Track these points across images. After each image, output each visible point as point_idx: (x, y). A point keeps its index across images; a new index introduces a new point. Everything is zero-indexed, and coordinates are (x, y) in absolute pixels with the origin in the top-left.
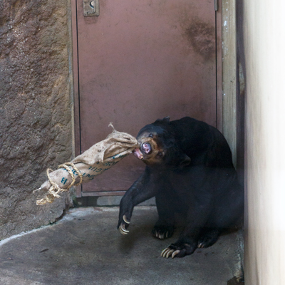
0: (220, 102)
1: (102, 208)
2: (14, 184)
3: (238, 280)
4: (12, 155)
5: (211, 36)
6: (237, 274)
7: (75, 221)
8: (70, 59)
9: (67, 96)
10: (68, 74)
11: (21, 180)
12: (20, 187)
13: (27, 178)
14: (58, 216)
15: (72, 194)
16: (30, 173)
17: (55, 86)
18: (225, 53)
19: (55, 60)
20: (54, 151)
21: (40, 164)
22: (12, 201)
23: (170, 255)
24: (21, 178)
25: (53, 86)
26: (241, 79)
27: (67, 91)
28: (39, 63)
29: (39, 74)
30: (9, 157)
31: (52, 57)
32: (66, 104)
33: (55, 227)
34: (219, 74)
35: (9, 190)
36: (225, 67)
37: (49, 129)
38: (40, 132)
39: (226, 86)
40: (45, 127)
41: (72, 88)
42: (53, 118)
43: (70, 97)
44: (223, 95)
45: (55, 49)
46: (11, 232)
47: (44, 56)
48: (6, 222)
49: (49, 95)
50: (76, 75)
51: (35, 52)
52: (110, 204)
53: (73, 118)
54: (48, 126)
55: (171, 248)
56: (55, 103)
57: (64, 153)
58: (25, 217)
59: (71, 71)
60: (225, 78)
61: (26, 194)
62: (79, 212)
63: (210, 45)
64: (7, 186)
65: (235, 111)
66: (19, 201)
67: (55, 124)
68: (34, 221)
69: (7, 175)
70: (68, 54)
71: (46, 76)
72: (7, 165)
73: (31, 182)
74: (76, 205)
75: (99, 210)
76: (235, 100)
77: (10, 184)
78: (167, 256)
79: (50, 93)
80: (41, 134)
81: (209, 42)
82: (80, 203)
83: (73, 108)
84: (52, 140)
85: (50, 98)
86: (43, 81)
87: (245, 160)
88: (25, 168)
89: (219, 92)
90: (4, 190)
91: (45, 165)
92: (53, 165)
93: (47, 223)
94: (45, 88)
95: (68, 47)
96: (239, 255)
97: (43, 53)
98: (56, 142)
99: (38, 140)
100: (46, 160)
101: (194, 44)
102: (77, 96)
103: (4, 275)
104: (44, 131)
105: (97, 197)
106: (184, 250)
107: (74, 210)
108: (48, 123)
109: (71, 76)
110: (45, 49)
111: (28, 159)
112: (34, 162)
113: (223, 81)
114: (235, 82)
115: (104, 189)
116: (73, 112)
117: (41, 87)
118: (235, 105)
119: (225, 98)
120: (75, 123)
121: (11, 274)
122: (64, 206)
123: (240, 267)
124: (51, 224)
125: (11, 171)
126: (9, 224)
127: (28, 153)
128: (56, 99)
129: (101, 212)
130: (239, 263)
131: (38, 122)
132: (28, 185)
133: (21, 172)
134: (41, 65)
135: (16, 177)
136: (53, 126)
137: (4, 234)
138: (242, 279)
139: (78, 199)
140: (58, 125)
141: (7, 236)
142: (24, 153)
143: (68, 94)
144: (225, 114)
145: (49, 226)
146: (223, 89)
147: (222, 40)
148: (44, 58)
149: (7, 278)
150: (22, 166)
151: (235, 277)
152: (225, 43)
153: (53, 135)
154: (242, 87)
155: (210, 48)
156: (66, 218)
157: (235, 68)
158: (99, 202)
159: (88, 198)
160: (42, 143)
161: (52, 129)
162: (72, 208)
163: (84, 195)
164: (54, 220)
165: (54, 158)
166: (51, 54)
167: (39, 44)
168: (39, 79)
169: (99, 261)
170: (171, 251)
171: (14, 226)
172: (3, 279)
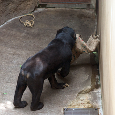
1: (48, 8)
7: (38, 13)
14: (33, 10)
15: (38, 3)
22: (16, 5)
46: (16, 16)
48: (14, 12)
52: (51, 7)
58: (21, 10)
61: (21, 2)
62: (40, 10)
66: (19, 5)
68: (24, 12)
74: (39, 7)
75: (47, 9)
82: (40, 6)
93: (29, 13)
96: (95, 27)
103: (13, 31)
105: (47, 4)
107: (38, 9)
115: (49, 1)
121: (15, 30)
122: (35, 7)
123: (95, 31)
126: (15, 13)
130: (95, 29)
137: (13, 16)
139: (40, 5)
149: (13, 32)
156: (35, 11)
158: (47, 6)
162: (38, 8)
163: (42, 3)
164: (31, 12)
169: (46, 27)
171: (17, 13)
172: (12, 32)
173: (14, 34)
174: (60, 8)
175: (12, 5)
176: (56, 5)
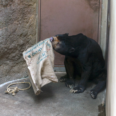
0: (100, 30)
2: (11, 60)
3: (103, 106)
4: (10, 47)
5: (97, 2)
6: (103, 103)
8: (37, 8)
9: (35, 24)
10: (36, 15)
11: (14, 58)
12: (13, 61)
13: (16, 58)
16: (18, 55)
17: (30, 19)
18: (103, 9)
19: (31, 8)
22: (9, 67)
23: (73, 92)
24: (14, 57)
25: (29, 19)
26: (109, 20)
27: (35, 22)
28: (24, 9)
29: (24, 14)
30: (9, 48)
31: (30, 7)
32: (35, 27)
33: (27, 79)
34: (100, 18)
35: (8, 62)
36: (103, 15)
37: (27, 37)
38: (23, 38)
39: (103, 23)
41: (37, 20)
42: (29, 32)
43: (36, 24)
44: (101, 27)
45: (31, 4)
46: (9, 80)
47: (26, 6)
48: (6, 75)
49: (27, 23)
50: (39, 15)
51: (23, 4)
53: (37, 33)
54: (26, 36)
56: (30, 26)
58: (15, 74)
59: (37, 13)
60: (102, 20)
61: (16, 64)
63: (97, 5)
64: (7, 60)
65: (106, 34)
66: (12, 67)
67: (29, 35)
68: (19, 76)
69: (8, 55)
70: (36, 6)
71: (27, 15)
72: (8, 51)
73: (18, 59)
76: (106, 29)
77: (9, 59)
78: (72, 92)
79: (28, 22)
80: (23, 39)
81: (96, 4)
83: (37, 29)
84: (28, 42)
85: (28, 24)
86: (25, 17)
88: (16, 53)
89: (100, 25)
90: (6, 62)
94: (26, 20)
95: (37, 3)
96: (104, 95)
97: (26, 5)
98: (30, 43)
99: (22, 41)
100: (25, 50)
101: (90, 5)
102: (39, 24)
103: (4, 98)
104: (25, 38)
106: (80, 90)
109: (37, 15)
110: (27, 3)
111: (17, 49)
112: (20, 51)
113: (101, 21)
114: (106, 21)
116: (37, 30)
117: (25, 19)
118: (106, 31)
119: (102, 28)
120: (38, 35)
121: (7, 98)
123: (104, 100)
124: (25, 77)
125: (10, 54)
126: (7, 76)
127: (17, 47)
128: (31, 24)
130: (104, 98)
131: (22, 34)
132: (16, 60)
133: (14, 55)
134: (24, 10)
135: (12, 57)
136: (29, 36)
137: (5, 80)
138: (105, 105)
140: (31, 36)
141: (6, 81)
142: (15, 47)
144: (102, 35)
145: (25, 78)
146: (101, 24)
147: (102, 4)
148: (26, 7)
149: (5, 99)
150: (14, 52)
151: (102, 104)
152: (103, 4)
153: (28, 40)
154: (109, 24)
155: (97, 7)
157: (107, 15)
160: (23, 43)
161: (28, 37)
166: (29, 6)
167: (24, 1)
168: (23, 16)
171: (10, 77)
172: (3, 100)
173: (5, 102)
174: (61, 71)
175: (4, 68)
176: (57, 68)
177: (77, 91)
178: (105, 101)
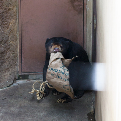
0: (85, 33)
1: (31, 80)
3: (92, 114)
5: (81, 3)
6: (92, 110)
8: (17, 12)
9: (16, 29)
10: (16, 19)
14: (11, 83)
15: (17, 73)
17: (10, 24)
18: (88, 10)
19: (10, 13)
20: (9, 54)
21: (3, 60)
23: (61, 102)
25: (9, 24)
26: (95, 22)
27: (16, 27)
28: (3, 14)
29: (3, 19)
31: (9, 11)
32: (15, 33)
33: (9, 88)
34: (85, 20)
36: (88, 17)
37: (7, 44)
38: (3, 45)
39: (88, 25)
40: (5, 43)
41: (18, 25)
42: (9, 39)
43: (17, 30)
44: (86, 29)
45: (11, 7)
47: (6, 11)
49: (7, 28)
50: (20, 20)
51: (2, 9)
52: (34, 78)
53: (18, 39)
54: (7, 43)
55: (62, 98)
56: (10, 32)
57: (14, 55)
59: (17, 18)
62: (20, 82)
63: (81, 7)
65: (92, 37)
67: (10, 41)
70: (16, 10)
71: (6, 20)
74: (19, 79)
75: (29, 81)
76: (92, 32)
78: (60, 102)
79: (8, 27)
80: (4, 46)
81: (80, 5)
82: (21, 78)
83: (18, 34)
84: (9, 49)
85: (8, 30)
86: (5, 22)
87: (96, 59)
89: (85, 28)
91: (5, 60)
92: (9, 60)
94: (5, 25)
95: (17, 7)
96: (93, 102)
97: (5, 9)
98: (11, 50)
99: (2, 49)
100: (6, 58)
101: (74, 6)
102: (20, 29)
104: (5, 45)
105: (29, 75)
106: (68, 100)
107: (18, 81)
108: (7, 41)
109: (18, 20)
110: (6, 8)
113: (86, 23)
114: (92, 24)
115: (32, 71)
116: (18, 36)
117: (4, 25)
118: (92, 34)
119: (87, 31)
120: (19, 41)
122: (14, 79)
123: (93, 107)
124: (7, 87)
128: (11, 30)
129: (30, 82)
130: (93, 106)
131: (2, 40)
134: (4, 15)
136: (9, 42)
138: (94, 113)
139: (20, 76)
140: (12, 42)
143: (16, 28)
144: (87, 38)
145: (7, 88)
146: (86, 27)
147: (86, 5)
148: (5, 12)
151: (91, 112)
152: (87, 6)
153: (9, 46)
154: (95, 26)
155: (81, 8)
156: (15, 84)
157: (92, 17)
158: (29, 77)
159: (24, 75)
160: (4, 50)
161: (9, 44)
164: (9, 85)
165: (9, 57)
166: (9, 10)
167: (3, 5)
168: (3, 21)
170: (62, 100)
177: (65, 100)
178: (94, 109)
